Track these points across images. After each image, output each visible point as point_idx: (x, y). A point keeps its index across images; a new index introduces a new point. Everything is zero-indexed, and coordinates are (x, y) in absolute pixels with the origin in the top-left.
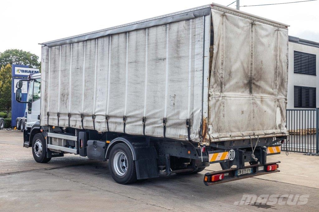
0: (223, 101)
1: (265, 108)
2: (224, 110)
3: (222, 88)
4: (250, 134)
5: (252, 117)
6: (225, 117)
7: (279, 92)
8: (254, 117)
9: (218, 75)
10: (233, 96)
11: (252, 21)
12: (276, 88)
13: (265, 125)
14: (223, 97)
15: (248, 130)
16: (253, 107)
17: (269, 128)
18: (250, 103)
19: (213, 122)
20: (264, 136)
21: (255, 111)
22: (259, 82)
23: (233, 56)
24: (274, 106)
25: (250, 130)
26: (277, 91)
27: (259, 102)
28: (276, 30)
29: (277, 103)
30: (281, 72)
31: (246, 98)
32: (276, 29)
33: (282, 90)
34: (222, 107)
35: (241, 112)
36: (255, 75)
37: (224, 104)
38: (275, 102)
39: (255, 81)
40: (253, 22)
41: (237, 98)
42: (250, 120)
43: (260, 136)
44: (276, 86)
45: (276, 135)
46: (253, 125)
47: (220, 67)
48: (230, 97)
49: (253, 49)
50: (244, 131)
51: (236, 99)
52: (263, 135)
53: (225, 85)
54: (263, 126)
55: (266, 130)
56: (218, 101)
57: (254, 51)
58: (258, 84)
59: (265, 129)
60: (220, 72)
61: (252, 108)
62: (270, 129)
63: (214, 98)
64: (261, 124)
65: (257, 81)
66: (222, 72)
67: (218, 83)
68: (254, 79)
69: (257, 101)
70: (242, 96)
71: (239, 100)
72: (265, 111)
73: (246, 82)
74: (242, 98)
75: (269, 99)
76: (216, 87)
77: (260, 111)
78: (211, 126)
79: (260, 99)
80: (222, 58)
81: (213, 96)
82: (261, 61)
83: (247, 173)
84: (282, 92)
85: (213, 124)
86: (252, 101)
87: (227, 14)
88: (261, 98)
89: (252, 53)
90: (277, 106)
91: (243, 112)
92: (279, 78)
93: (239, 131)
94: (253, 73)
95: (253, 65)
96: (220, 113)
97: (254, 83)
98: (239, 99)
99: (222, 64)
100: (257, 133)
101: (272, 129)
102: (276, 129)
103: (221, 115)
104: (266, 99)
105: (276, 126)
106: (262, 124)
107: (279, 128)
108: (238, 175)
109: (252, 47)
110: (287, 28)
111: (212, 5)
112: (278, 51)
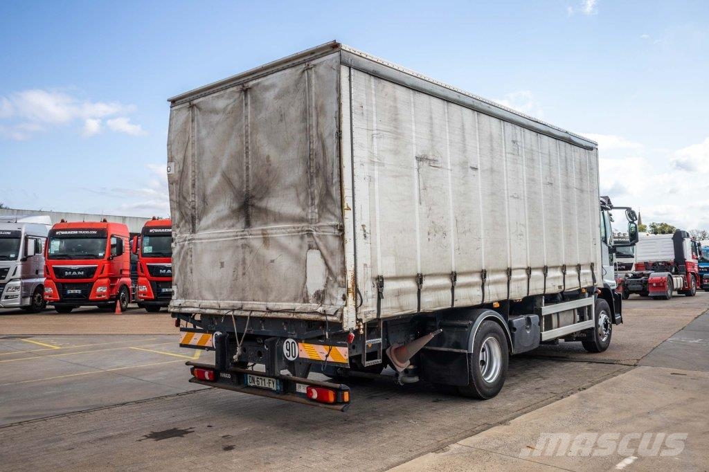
0: (191, 246)
1: (272, 254)
2: (191, 263)
3: (194, 225)
4: (233, 306)
5: (240, 273)
6: (194, 274)
7: (321, 212)
8: (244, 274)
9: (187, 205)
10: (206, 236)
11: (241, 86)
12: (312, 204)
13: (272, 291)
14: (189, 240)
15: (231, 297)
16: (244, 253)
17: (286, 298)
18: (238, 247)
19: (178, 280)
20: (264, 313)
21: (248, 262)
22: (266, 199)
23: (206, 167)
24: (301, 247)
25: (236, 298)
26: (316, 210)
27: (257, 243)
28: (304, 71)
29: (307, 239)
30: (321, 162)
31: (228, 237)
32: (301, 70)
33: (329, 206)
34: (189, 257)
35: (220, 264)
36: (254, 189)
37: (191, 251)
38: (302, 237)
39: (257, 199)
40: (243, 86)
41: (213, 240)
42: (236, 279)
43: (253, 314)
44: (313, 199)
45: (299, 315)
46: (243, 290)
47: (191, 191)
48: (201, 239)
49: (249, 138)
50: (224, 300)
51: (210, 240)
52: (264, 311)
53: (200, 220)
54: (267, 294)
55: (273, 301)
56: (182, 247)
57: (251, 142)
58: (263, 204)
59: (270, 299)
60: (190, 199)
61: (241, 256)
62: (288, 301)
63: (178, 244)
64: (262, 288)
65: (261, 199)
66: (193, 199)
67: (187, 218)
68: (253, 197)
69: (251, 241)
70: (220, 235)
71: (217, 242)
72: (272, 261)
73: (235, 206)
74: (220, 238)
75: (283, 233)
76: (184, 225)
77: (258, 261)
78: (175, 287)
79: (262, 236)
80: (192, 177)
81: (177, 241)
82: (265, 157)
83: (267, 386)
84: (329, 211)
85: (178, 284)
86: (240, 243)
87: (195, 102)
88: (263, 234)
89: (247, 148)
90: (307, 247)
91: (222, 265)
92: (320, 178)
93: (216, 298)
94: (251, 185)
95: (250, 170)
96: (186, 265)
97: (253, 205)
98: (216, 240)
99: (194, 185)
100: (249, 304)
101: (295, 300)
102: (306, 301)
103: (188, 269)
104: (276, 233)
105: (307, 296)
106: (265, 290)
107: (317, 300)
108: (249, 384)
109: (247, 136)
110: (337, 49)
111: (174, 102)
112: (312, 116)
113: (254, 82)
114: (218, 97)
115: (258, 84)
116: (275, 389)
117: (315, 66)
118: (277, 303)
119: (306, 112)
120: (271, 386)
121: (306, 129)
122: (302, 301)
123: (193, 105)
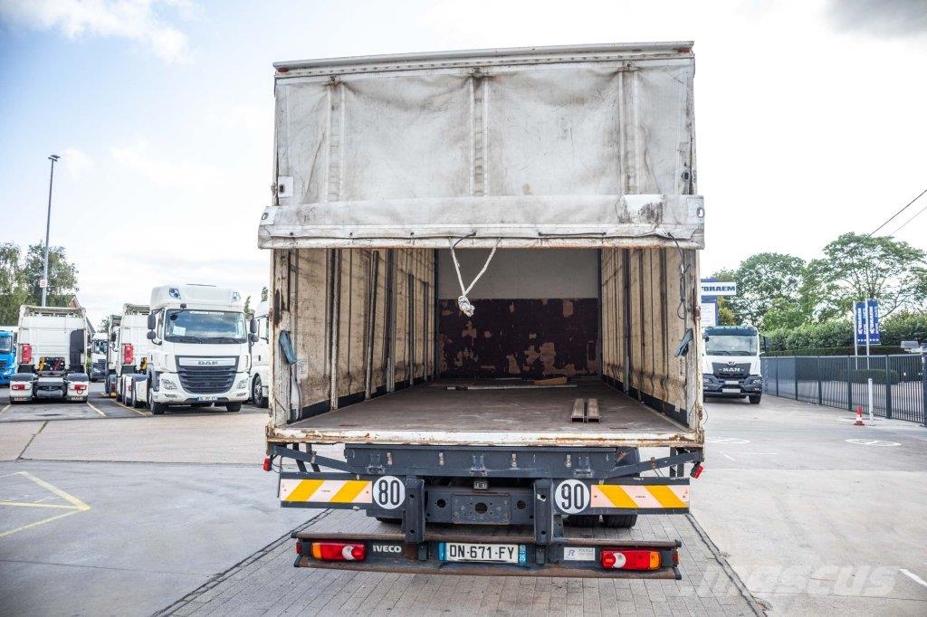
28: (615, 73)
32: (613, 70)
49: (485, 152)
55: (551, 222)
57: (490, 159)
83: (496, 557)
87: (346, 78)
89: (479, 167)
101: (600, 220)
102: (625, 220)
105: (627, 213)
107: (648, 218)
108: (449, 558)
109: (478, 150)
110: (687, 55)
111: (283, 69)
112: (633, 139)
113: (505, 69)
114: (410, 80)
115: (515, 74)
116: (515, 559)
117: (640, 69)
118: (559, 226)
119: (619, 132)
120: (505, 557)
121: (619, 157)
122: (616, 220)
123: (339, 83)
